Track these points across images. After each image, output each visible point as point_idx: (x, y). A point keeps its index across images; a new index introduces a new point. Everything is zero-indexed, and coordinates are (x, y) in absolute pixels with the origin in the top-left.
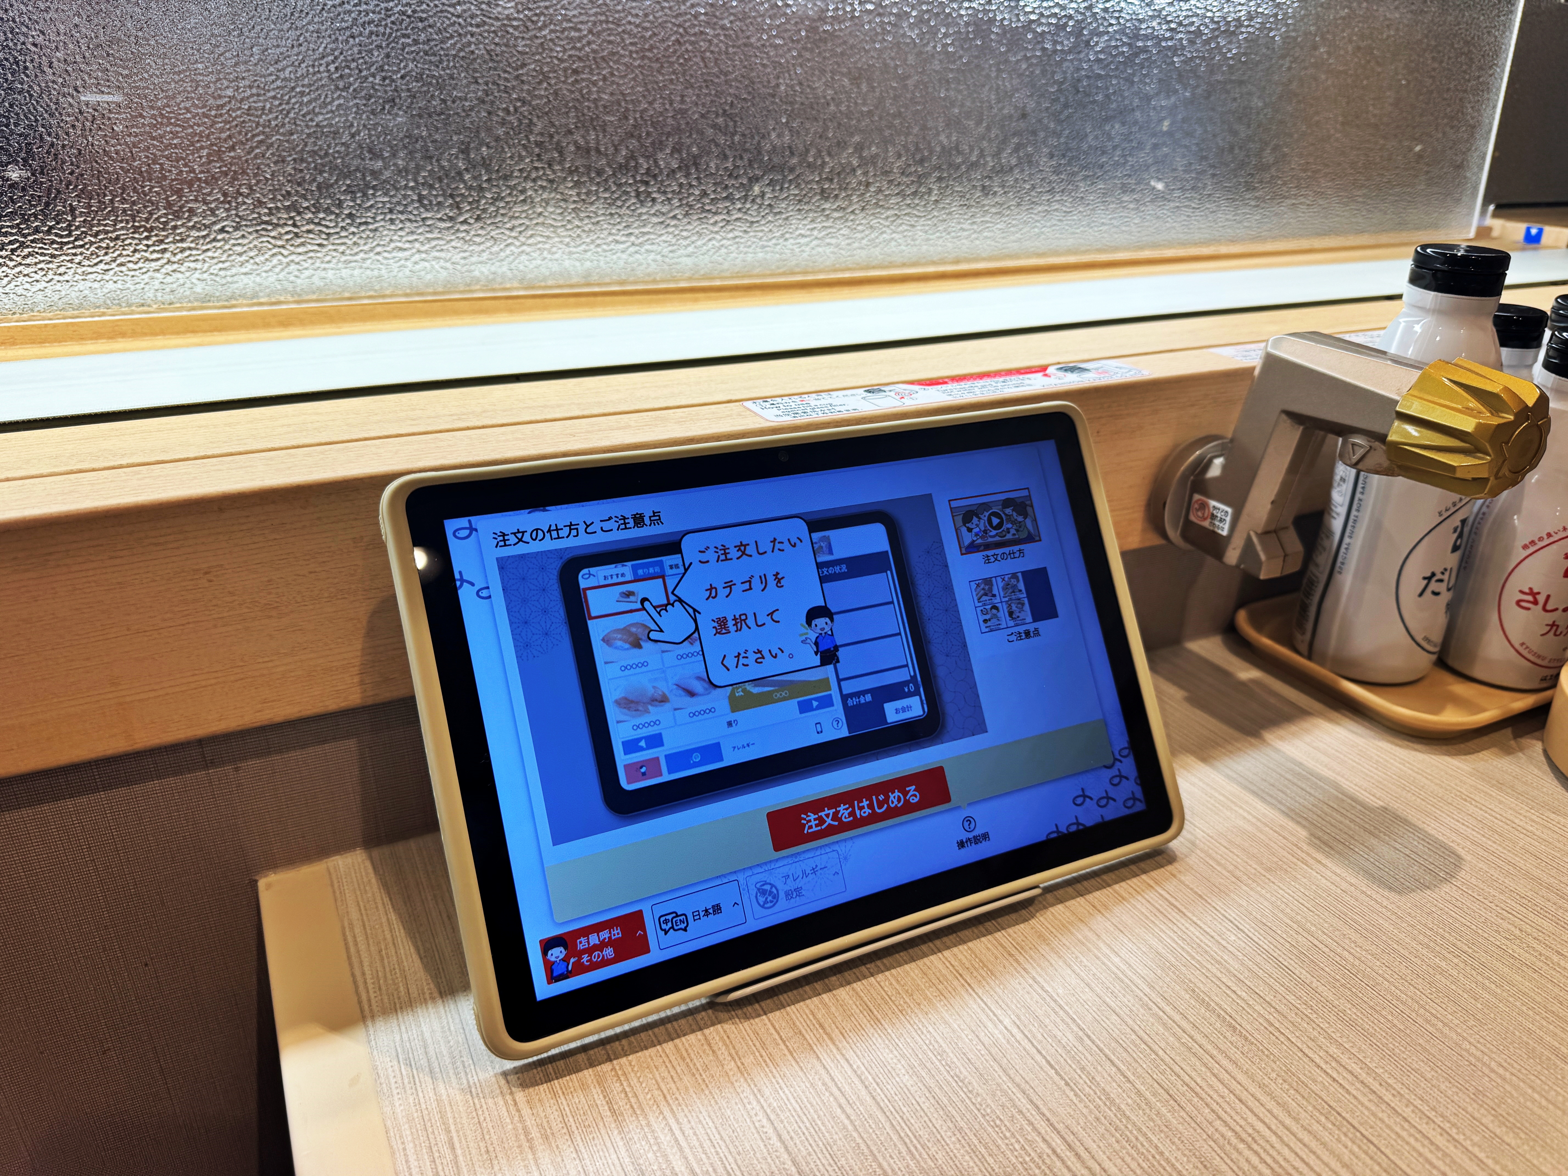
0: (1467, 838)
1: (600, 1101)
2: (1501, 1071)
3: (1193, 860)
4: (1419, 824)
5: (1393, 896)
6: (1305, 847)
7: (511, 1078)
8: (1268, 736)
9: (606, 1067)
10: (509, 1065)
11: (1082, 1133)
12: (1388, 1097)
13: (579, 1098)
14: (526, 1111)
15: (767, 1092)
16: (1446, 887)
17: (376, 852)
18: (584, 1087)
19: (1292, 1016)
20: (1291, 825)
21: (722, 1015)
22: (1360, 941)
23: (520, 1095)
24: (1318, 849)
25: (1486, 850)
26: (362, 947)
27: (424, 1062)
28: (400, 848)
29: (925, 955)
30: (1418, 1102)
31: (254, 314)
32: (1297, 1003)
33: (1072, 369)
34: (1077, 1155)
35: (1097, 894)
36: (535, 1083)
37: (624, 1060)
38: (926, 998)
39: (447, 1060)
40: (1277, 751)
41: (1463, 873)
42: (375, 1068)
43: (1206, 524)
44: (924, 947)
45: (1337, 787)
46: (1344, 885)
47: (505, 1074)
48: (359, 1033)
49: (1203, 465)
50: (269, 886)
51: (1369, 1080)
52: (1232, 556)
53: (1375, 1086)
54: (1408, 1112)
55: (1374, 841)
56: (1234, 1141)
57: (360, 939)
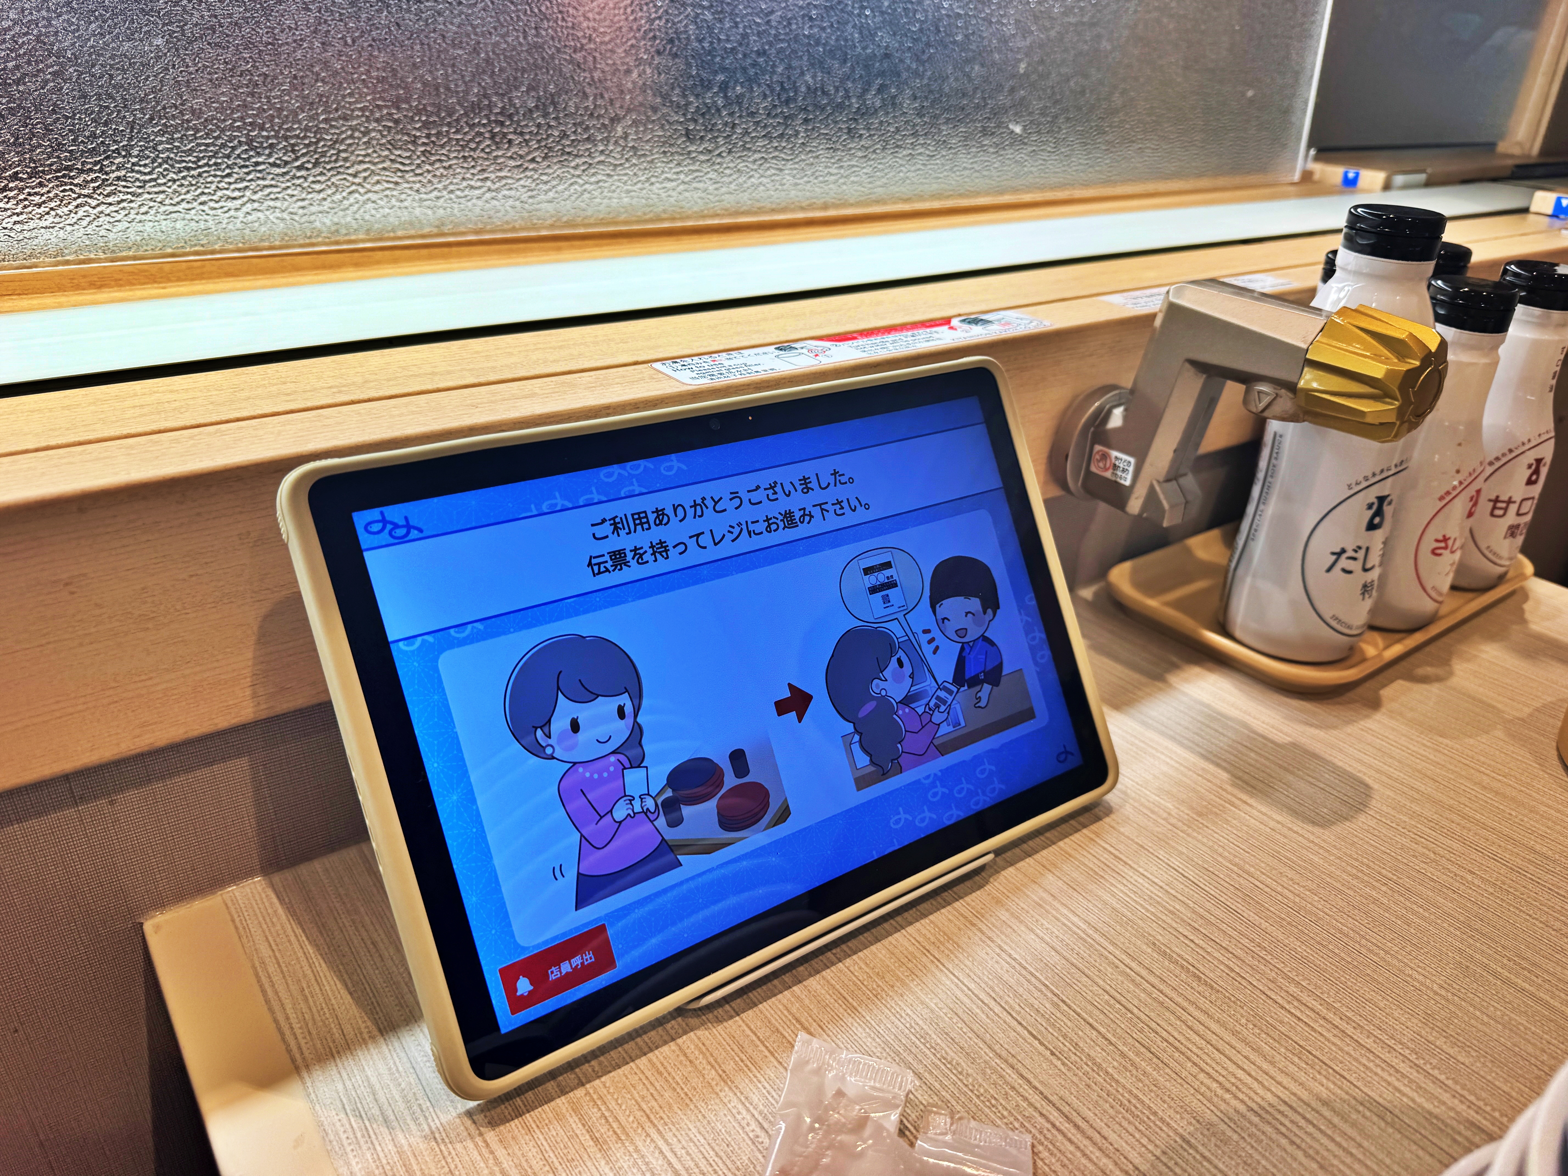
0: (1370, 767)
1: (579, 1130)
2: (1443, 992)
3: (1128, 810)
4: (1329, 758)
5: (1317, 830)
6: (1229, 788)
7: (479, 1118)
8: (1173, 679)
9: (580, 1092)
10: (472, 1104)
11: (1075, 1102)
12: (1350, 1030)
13: (556, 1130)
14: (501, 1153)
15: (755, 1099)
16: (1362, 818)
17: (277, 878)
18: (559, 1117)
19: (1249, 959)
20: (1211, 768)
21: (693, 1021)
22: (1297, 877)
23: (491, 1135)
24: (1242, 789)
25: (1389, 777)
26: (281, 989)
27: (376, 1111)
28: (304, 870)
29: (889, 934)
30: (1377, 1032)
31: (60, 274)
32: (1251, 945)
33: (976, 321)
34: (1077, 1127)
35: (1044, 853)
36: (505, 1120)
37: (597, 1082)
38: (898, 979)
39: (401, 1105)
40: (1185, 694)
41: (1374, 802)
42: (320, 1125)
43: (1108, 474)
44: (886, 925)
45: (1246, 726)
46: (1272, 824)
47: (469, 1114)
48: (295, 1087)
49: (1103, 416)
50: (157, 928)
51: (1330, 1016)
52: (1135, 505)
53: (1337, 1021)
54: (1369, 1043)
55: (1291, 778)
56: (1220, 1092)
57: (277, 979)
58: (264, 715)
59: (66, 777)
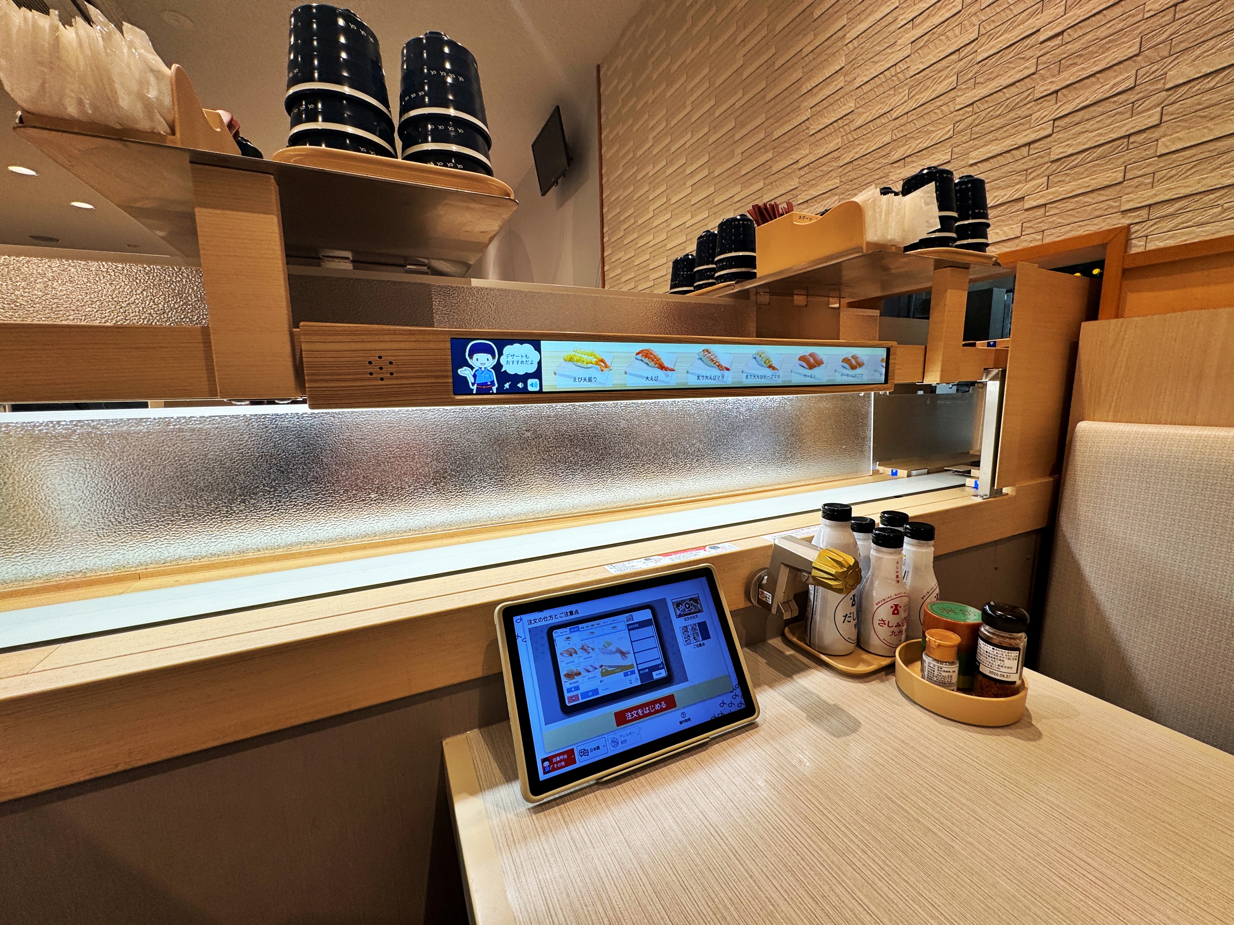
0: (864, 716)
1: (560, 817)
2: (867, 803)
3: (764, 726)
4: (847, 711)
5: (835, 739)
6: (805, 721)
7: (531, 810)
8: (795, 677)
9: (562, 806)
10: (531, 805)
11: (720, 826)
12: (826, 812)
13: (553, 817)
14: (536, 822)
15: (616, 814)
16: (854, 735)
17: (482, 729)
18: (555, 813)
19: (795, 784)
20: (800, 712)
21: (601, 787)
22: (821, 755)
23: (534, 816)
24: (810, 721)
25: (870, 720)
26: (479, 765)
27: (502, 806)
28: (490, 727)
29: (670, 764)
30: (836, 815)
31: (443, 534)
32: (797, 779)
33: (714, 548)
34: (719, 835)
35: (730, 740)
36: (539, 812)
37: (568, 803)
38: (670, 780)
39: (510, 805)
40: (797, 683)
41: (861, 730)
42: (486, 809)
43: (764, 599)
44: (669, 761)
45: (818, 697)
46: (818, 735)
47: (529, 809)
48: (480, 796)
49: (761, 579)
50: (447, 744)
51: (820, 807)
52: (774, 611)
53: (822, 809)
54: (832, 818)
55: (830, 717)
56: (772, 829)
57: (479, 762)
58: (485, 675)
59: (430, 692)
